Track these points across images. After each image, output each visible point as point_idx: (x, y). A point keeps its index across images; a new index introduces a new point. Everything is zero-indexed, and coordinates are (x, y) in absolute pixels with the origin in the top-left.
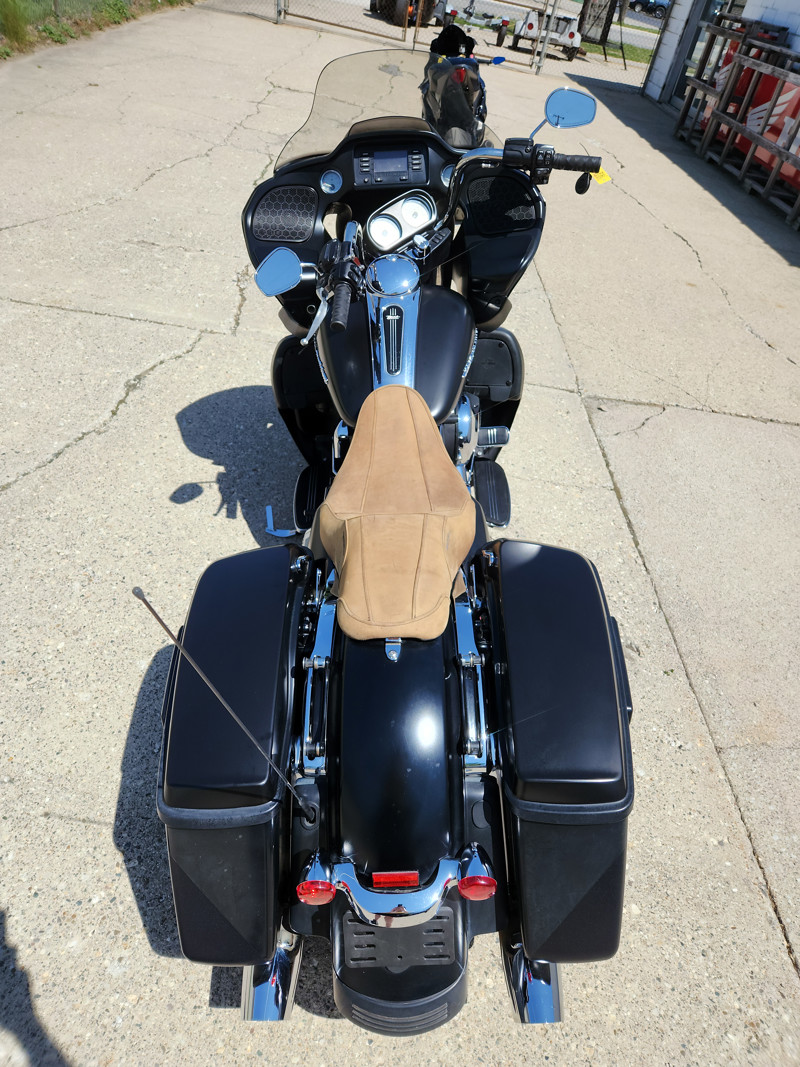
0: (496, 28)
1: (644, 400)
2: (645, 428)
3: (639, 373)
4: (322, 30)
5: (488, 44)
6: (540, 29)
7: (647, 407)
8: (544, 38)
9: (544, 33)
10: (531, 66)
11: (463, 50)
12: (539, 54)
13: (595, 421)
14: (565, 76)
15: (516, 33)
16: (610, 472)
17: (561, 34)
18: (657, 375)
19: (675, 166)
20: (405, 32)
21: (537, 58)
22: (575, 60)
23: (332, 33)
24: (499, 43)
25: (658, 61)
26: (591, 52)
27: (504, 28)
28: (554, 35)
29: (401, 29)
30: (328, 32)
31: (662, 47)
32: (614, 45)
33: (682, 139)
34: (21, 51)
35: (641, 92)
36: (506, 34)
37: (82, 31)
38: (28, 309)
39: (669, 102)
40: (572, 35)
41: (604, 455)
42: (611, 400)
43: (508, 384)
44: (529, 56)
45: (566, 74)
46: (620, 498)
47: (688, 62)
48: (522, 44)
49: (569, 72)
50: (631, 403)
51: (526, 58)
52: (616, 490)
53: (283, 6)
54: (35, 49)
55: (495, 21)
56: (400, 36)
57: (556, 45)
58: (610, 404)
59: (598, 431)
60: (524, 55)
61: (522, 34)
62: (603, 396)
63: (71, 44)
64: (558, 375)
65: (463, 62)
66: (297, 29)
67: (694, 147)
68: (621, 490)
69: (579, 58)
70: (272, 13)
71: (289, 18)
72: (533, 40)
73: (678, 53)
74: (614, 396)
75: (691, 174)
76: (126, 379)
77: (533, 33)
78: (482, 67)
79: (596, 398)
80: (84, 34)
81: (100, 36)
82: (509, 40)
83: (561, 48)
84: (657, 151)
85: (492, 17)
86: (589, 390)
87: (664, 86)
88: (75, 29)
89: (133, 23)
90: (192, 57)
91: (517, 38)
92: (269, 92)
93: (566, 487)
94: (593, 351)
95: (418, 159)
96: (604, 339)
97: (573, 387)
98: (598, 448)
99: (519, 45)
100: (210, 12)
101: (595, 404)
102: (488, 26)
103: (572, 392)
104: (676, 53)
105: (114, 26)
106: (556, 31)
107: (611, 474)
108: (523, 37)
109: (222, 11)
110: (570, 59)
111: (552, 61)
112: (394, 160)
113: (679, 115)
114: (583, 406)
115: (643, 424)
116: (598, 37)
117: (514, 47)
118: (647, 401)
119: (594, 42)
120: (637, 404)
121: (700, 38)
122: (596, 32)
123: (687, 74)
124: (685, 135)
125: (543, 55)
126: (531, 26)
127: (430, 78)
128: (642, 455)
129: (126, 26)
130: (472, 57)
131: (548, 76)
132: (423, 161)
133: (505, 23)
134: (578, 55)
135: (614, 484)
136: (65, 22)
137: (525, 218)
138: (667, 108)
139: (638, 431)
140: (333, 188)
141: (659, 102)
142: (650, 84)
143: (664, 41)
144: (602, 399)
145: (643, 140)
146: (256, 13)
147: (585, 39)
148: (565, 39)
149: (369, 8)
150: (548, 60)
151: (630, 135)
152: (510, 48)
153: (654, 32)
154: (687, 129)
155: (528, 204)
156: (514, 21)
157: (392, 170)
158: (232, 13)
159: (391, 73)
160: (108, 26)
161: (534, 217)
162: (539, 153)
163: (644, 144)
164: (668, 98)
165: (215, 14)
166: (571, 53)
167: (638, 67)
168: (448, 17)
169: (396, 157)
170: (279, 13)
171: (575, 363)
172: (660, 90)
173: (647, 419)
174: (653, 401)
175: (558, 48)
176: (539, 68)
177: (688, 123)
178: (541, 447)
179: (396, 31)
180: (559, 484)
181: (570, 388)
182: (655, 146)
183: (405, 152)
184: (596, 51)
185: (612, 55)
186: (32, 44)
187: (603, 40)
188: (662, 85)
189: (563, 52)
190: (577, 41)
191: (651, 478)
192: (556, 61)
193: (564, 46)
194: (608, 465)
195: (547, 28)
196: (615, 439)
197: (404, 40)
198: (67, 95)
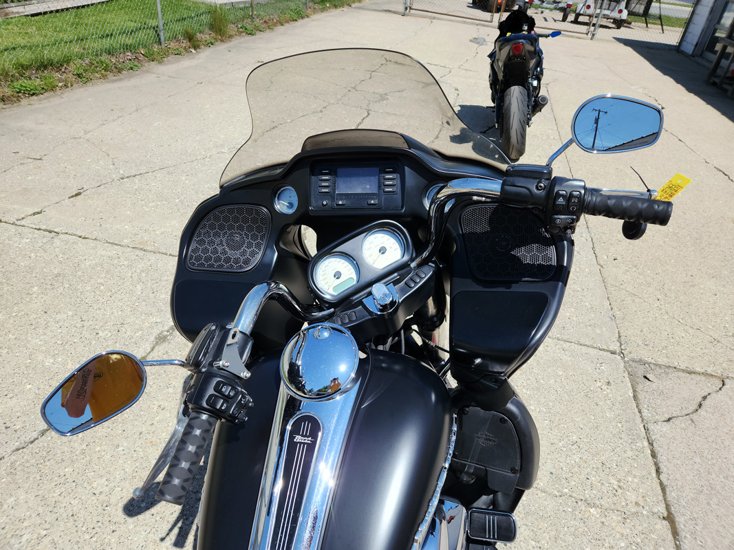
0: (563, 10)
1: (698, 369)
2: (702, 412)
3: (691, 331)
4: (434, 18)
5: (555, 21)
6: (595, 8)
7: (703, 378)
8: (599, 14)
9: (598, 11)
10: (587, 34)
11: (526, 28)
12: (594, 25)
13: (641, 396)
14: (614, 40)
15: (577, 11)
16: (661, 484)
17: (612, 11)
18: (711, 333)
19: (709, 107)
20: (493, 16)
21: (592, 28)
22: (622, 28)
23: (441, 19)
24: (564, 19)
25: (692, 27)
26: (635, 22)
27: (568, 9)
28: (607, 12)
29: (490, 14)
30: (438, 19)
31: (695, 16)
32: (654, 17)
33: (714, 84)
34: (222, 41)
35: (677, 49)
36: (570, 13)
37: (268, 26)
38: (114, 251)
39: (701, 55)
40: (620, 11)
41: (654, 455)
42: (660, 366)
43: (513, 471)
44: (586, 27)
45: (614, 38)
46: (675, 533)
47: (717, 26)
48: (581, 19)
49: (618, 37)
50: (683, 371)
51: (584, 28)
52: (670, 518)
53: (409, 5)
54: (233, 39)
55: (561, 5)
56: (489, 19)
57: (608, 19)
58: (659, 371)
59: (645, 413)
60: (582, 26)
61: (582, 12)
62: (650, 360)
63: (259, 35)
64: (598, 331)
65: (524, 37)
66: (417, 18)
67: (725, 91)
68: (677, 519)
69: (626, 27)
70: (401, 8)
71: (412, 11)
72: (590, 16)
73: (709, 20)
74: (662, 361)
75: (724, 113)
76: (161, 329)
77: (590, 11)
78: (541, 40)
79: (642, 362)
80: (269, 28)
81: (280, 29)
82: (571, 17)
83: (612, 21)
84: (692, 95)
85: (560, 2)
86: (635, 352)
87: (697, 44)
88: (264, 25)
89: (306, 20)
90: (337, 41)
91: (578, 15)
92: (382, 65)
93: (605, 511)
94: (637, 300)
95: (392, 180)
96: (649, 285)
97: (615, 346)
98: (646, 444)
99: (579, 20)
100: (360, 11)
101: (641, 371)
102: (556, 9)
103: (613, 353)
104: (707, 20)
105: (293, 22)
106: (608, 9)
107: (663, 489)
108: (582, 15)
109: (368, 9)
110: (619, 28)
111: (604, 29)
112: (361, 179)
113: (711, 66)
114: (626, 375)
115: (700, 405)
116: (641, 11)
117: (576, 22)
118: (702, 371)
119: (639, 16)
120: (690, 373)
121: (728, 8)
122: (640, 9)
123: (717, 35)
124: (717, 80)
125: (597, 25)
126: (589, 7)
127: (497, 49)
128: (702, 457)
129: (300, 22)
130: (533, 32)
131: (601, 40)
132: (397, 182)
133: (569, 6)
134: (625, 25)
135: (668, 507)
136: (257, 22)
137: (540, 262)
138: (700, 60)
139: (694, 416)
140: (291, 205)
141: (693, 56)
142: (684, 43)
143: (697, 12)
144: (649, 364)
145: (679, 86)
146: (390, 9)
147: (631, 13)
148: (615, 15)
149: (471, 2)
150: (601, 29)
151: (669, 81)
152: (572, 22)
153: (688, 6)
154: (720, 76)
155: (546, 243)
156: (576, 4)
157: (359, 191)
158: (375, 10)
159: (478, 43)
160: (288, 22)
161: (554, 263)
162: (558, 195)
163: (680, 89)
164: (700, 53)
165: (363, 12)
166: (619, 23)
167: (674, 31)
168: (527, 4)
169: (364, 175)
170: (406, 9)
171: (618, 313)
172: (693, 47)
173: (705, 398)
174: (709, 371)
175: (609, 20)
176: (593, 35)
177: (719, 71)
178: (575, 438)
179: (487, 15)
180: (595, 506)
181: (611, 348)
182: (690, 90)
183: (377, 169)
184: (639, 21)
185: (653, 23)
186: (231, 37)
187: (646, 14)
188: (695, 43)
189: (613, 23)
190: (624, 15)
191: (715, 500)
192: (607, 30)
193: (614, 19)
194: (658, 471)
195: (601, 8)
196: (666, 427)
197: (492, 22)
198: (239, 69)
